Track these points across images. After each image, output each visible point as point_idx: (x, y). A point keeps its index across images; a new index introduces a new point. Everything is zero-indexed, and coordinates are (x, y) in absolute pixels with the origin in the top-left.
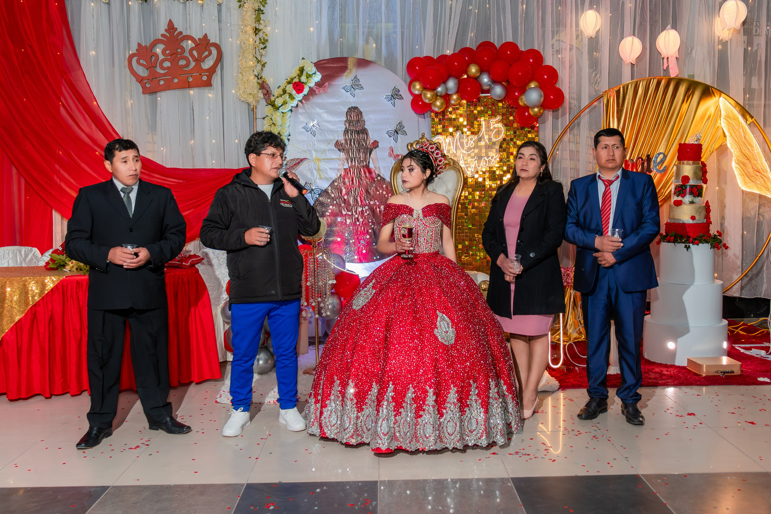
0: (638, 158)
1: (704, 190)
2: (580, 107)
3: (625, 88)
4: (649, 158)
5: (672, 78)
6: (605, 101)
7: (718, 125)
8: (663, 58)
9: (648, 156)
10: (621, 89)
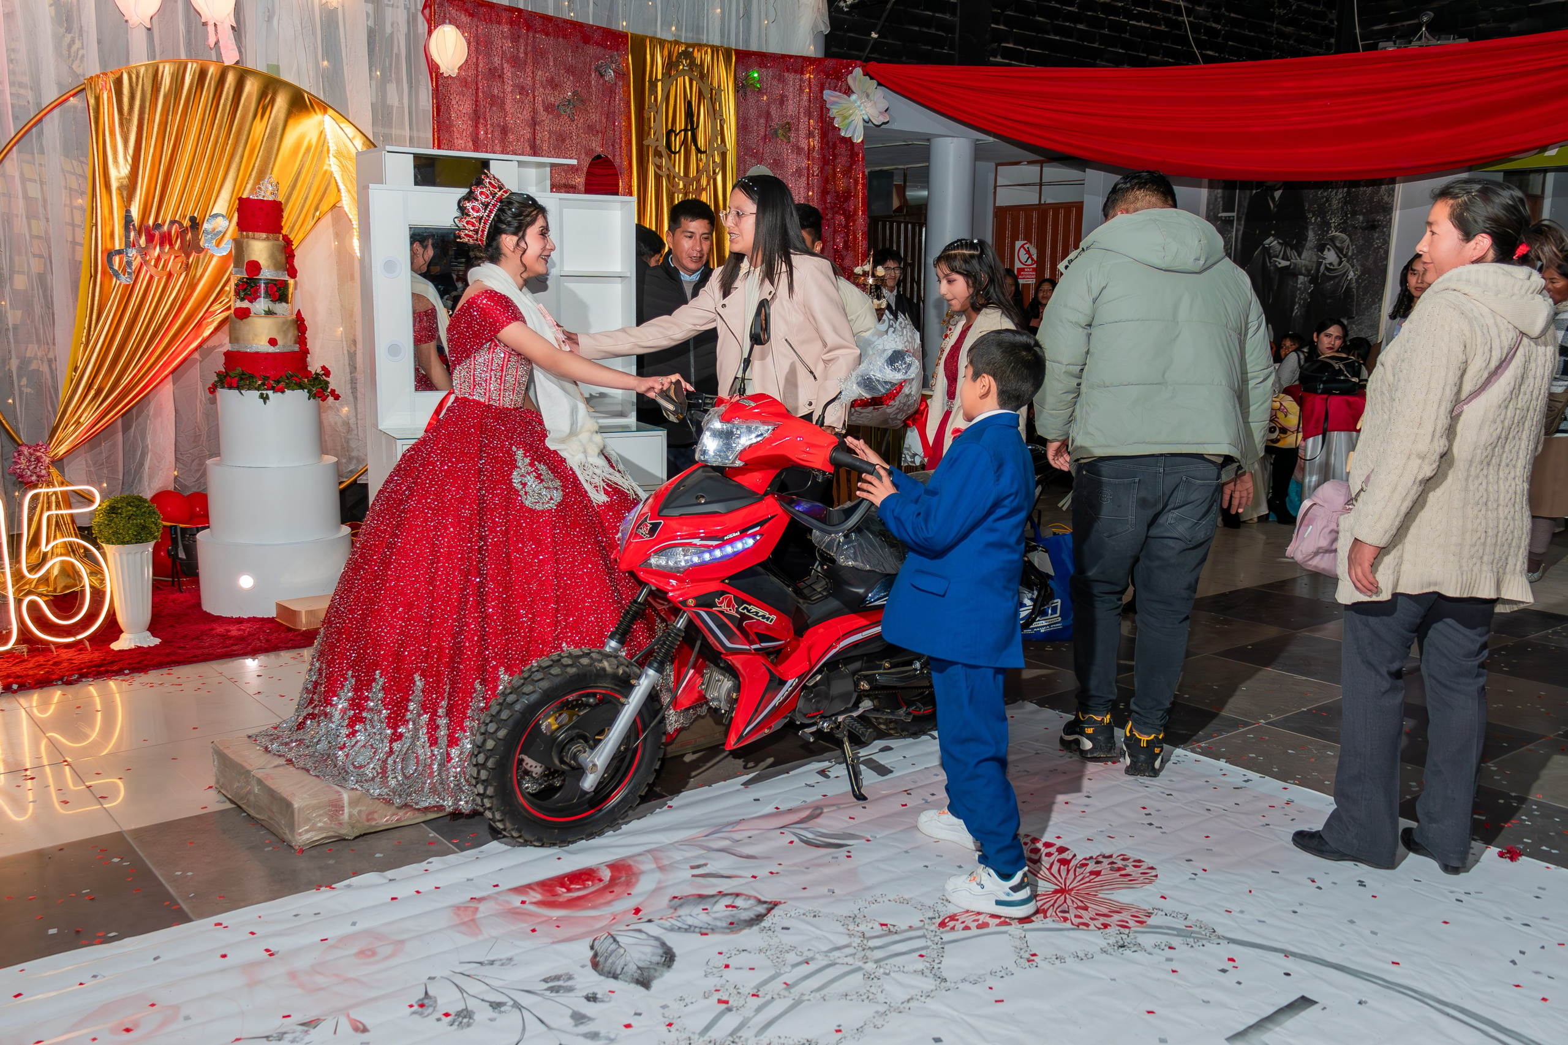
0: (173, 222)
1: (291, 290)
2: (39, 104)
3: (134, 76)
4: (195, 224)
5: (228, 67)
6: (92, 101)
7: (325, 167)
8: (205, 24)
9: (193, 219)
10: (125, 77)
